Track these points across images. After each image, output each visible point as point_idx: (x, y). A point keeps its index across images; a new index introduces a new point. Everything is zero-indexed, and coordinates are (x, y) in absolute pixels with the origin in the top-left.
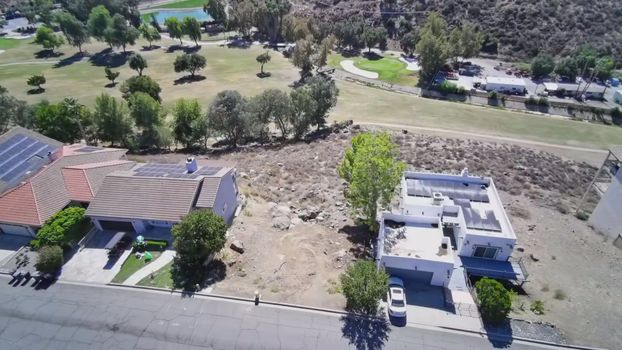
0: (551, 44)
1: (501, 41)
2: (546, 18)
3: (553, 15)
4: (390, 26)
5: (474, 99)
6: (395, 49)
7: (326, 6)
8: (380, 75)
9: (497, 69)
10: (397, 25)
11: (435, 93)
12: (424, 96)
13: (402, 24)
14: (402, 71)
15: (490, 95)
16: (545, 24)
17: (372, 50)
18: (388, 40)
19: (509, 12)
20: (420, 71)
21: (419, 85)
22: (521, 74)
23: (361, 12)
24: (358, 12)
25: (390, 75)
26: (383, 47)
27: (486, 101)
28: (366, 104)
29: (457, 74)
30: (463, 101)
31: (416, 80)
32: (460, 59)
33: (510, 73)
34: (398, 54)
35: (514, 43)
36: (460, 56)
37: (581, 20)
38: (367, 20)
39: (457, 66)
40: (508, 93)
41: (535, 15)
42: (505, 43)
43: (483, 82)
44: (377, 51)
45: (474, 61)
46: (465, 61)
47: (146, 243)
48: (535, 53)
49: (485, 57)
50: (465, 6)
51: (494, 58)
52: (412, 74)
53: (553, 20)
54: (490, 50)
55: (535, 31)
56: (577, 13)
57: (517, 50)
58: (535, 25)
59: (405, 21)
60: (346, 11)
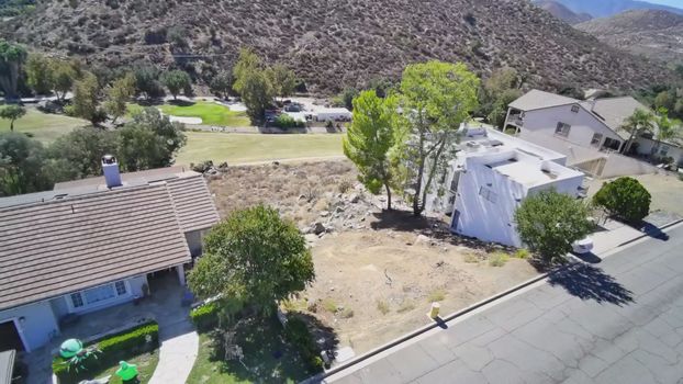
0: (346, 82)
1: (307, 81)
2: (334, 62)
3: (338, 59)
4: (191, 70)
5: (314, 129)
6: (204, 94)
7: (91, 51)
8: (203, 119)
9: (315, 104)
10: (199, 70)
11: (274, 129)
12: (264, 133)
13: (204, 69)
14: (228, 113)
15: (326, 124)
16: (335, 66)
17: (178, 97)
18: (193, 86)
19: (304, 56)
20: (247, 112)
21: (253, 124)
22: (337, 105)
23: (147, 57)
24: (142, 57)
25: (216, 118)
26: (189, 93)
27: (325, 130)
28: (206, 149)
29: (284, 111)
30: (305, 132)
31: (248, 120)
32: (279, 99)
33: (328, 106)
34: (211, 99)
35: (318, 82)
36: (278, 95)
37: (359, 61)
38: (158, 66)
39: (280, 105)
40: (337, 120)
41: (325, 59)
42: (311, 83)
43: (314, 114)
44: (184, 98)
45: (293, 100)
46: (284, 100)
47: (98, 347)
48: (338, 90)
49: (299, 96)
50: (263, 51)
51: (307, 96)
52: (241, 115)
53: (339, 62)
54: (301, 90)
55: (330, 71)
56: (355, 56)
57: (323, 88)
58: (328, 67)
59: (208, 65)
60: (124, 56)
